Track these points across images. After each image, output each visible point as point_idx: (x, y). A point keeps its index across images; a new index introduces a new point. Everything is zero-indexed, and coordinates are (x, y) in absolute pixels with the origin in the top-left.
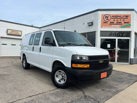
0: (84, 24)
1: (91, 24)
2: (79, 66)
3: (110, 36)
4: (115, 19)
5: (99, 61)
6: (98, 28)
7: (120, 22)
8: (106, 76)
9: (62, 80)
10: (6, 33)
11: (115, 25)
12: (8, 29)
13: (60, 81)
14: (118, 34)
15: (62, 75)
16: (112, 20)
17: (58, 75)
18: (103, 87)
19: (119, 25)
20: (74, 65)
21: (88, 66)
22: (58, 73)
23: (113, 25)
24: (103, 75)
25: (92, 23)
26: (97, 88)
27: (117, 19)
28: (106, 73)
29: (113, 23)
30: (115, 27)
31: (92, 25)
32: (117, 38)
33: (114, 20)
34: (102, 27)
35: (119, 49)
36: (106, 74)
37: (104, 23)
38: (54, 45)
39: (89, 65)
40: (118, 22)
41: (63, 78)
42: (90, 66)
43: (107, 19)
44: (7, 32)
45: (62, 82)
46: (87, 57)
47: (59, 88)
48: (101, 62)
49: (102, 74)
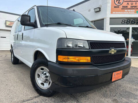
0: (89, 11)
1: (98, 10)
2: (72, 59)
3: (122, 24)
4: (129, 2)
5: (108, 51)
6: (107, 14)
7: (135, 5)
8: (121, 77)
9: (45, 82)
10: (5, 25)
11: (129, 10)
12: (6, 21)
13: (42, 84)
14: (132, 21)
15: (46, 74)
16: (125, 4)
17: (40, 74)
18: (116, 95)
19: (134, 10)
20: (62, 58)
21: (88, 60)
22: (39, 71)
23: (126, 10)
24: (116, 75)
25: (100, 8)
26: (105, 96)
27: (132, 2)
28: (121, 71)
29: (127, 7)
30: (129, 12)
31: (100, 11)
32: (131, 26)
33: (128, 4)
34: (112, 13)
35: (133, 40)
36: (121, 74)
37: (115, 7)
38: (35, 26)
39: (89, 58)
40: (132, 5)
41: (47, 80)
42: (91, 58)
43: (119, 3)
44: (6, 23)
45: (46, 86)
46: (87, 42)
47: (41, 95)
48: (113, 53)
49: (114, 74)
